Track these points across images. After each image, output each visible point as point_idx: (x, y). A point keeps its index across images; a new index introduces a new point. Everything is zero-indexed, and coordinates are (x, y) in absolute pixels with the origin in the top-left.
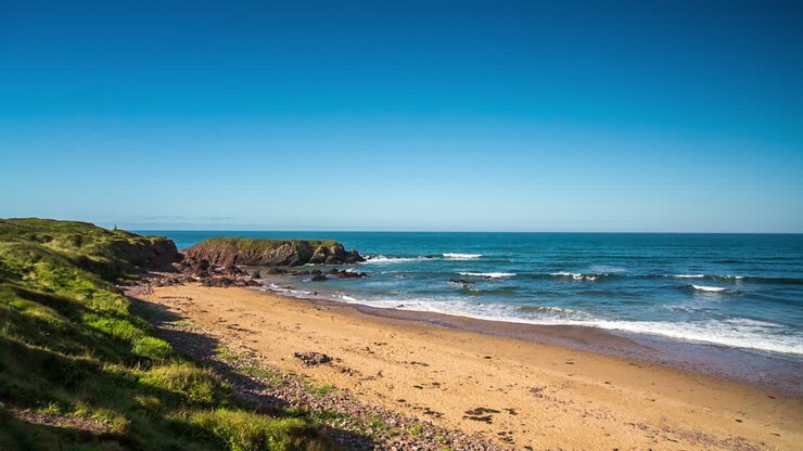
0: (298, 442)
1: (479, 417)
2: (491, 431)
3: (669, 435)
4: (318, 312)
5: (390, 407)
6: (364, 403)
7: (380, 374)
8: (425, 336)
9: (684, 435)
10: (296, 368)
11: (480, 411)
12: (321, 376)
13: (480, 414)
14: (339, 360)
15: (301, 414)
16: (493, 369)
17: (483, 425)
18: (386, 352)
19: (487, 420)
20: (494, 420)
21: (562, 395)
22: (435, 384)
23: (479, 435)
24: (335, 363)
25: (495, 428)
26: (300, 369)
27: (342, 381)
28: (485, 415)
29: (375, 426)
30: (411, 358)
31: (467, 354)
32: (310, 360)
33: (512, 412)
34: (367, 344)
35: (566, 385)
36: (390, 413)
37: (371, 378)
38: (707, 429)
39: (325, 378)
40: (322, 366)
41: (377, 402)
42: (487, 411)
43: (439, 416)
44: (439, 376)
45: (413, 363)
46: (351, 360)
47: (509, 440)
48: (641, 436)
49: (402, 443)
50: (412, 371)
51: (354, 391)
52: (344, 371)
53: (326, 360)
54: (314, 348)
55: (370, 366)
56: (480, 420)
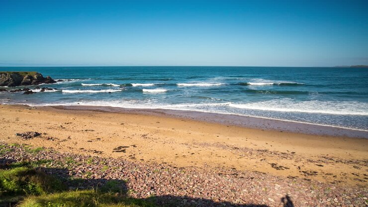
0: (24, 178)
1: (120, 150)
2: (125, 156)
3: (196, 146)
4: (30, 111)
5: (76, 152)
6: (62, 153)
7: (69, 138)
8: (91, 117)
9: (200, 145)
10: (19, 142)
11: (120, 148)
12: (35, 143)
13: (120, 149)
14: (45, 134)
15: (25, 164)
16: (125, 129)
17: (122, 154)
18: (72, 127)
19: (124, 151)
20: (126, 151)
21: (155, 136)
22: (98, 139)
23: (120, 158)
24: (43, 135)
25: (127, 154)
26: (21, 141)
27: (48, 144)
28: (123, 149)
29: (69, 162)
30: (85, 128)
31: (113, 123)
32: (27, 136)
33: (134, 146)
34: (61, 124)
35: (157, 132)
36: (76, 156)
37: (65, 140)
38: (208, 141)
39: (38, 144)
40: (35, 138)
41: (69, 151)
42: (123, 147)
43: (101, 153)
44: (100, 135)
45: (86, 131)
46: (51, 133)
47: (134, 158)
48: (185, 148)
49: (83, 168)
50: (86, 134)
51: (56, 148)
52: (49, 139)
53: (37, 135)
54: (30, 130)
55: (64, 135)
56: (120, 152)
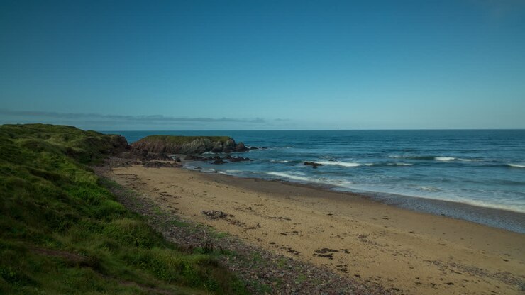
0: (204, 270)
1: (325, 254)
2: (332, 264)
3: (455, 269)
4: (218, 184)
5: (265, 247)
6: (248, 245)
7: (258, 225)
8: (288, 200)
9: (465, 270)
10: (204, 222)
11: (325, 250)
12: (220, 226)
13: (325, 253)
14: (231, 216)
15: (207, 251)
16: (333, 223)
17: (327, 261)
18: (262, 211)
19: (330, 256)
20: (334, 257)
21: (380, 240)
22: (295, 232)
23: (324, 267)
24: (229, 218)
25: (335, 262)
26: (207, 222)
27: (234, 230)
28: (328, 253)
29: (255, 260)
30: (279, 215)
31: (316, 212)
32: (212, 215)
33: (346, 251)
34: (250, 205)
35: (383, 234)
36: (264, 252)
37: (253, 228)
38: (482, 265)
39: (223, 228)
40: (220, 220)
41: (256, 244)
42: (330, 251)
43: (297, 253)
44: (297, 227)
45: (280, 218)
46: (240, 216)
47: (344, 270)
48: (435, 270)
49: (273, 271)
50: (279, 224)
51: (241, 236)
52: (235, 223)
53: (223, 216)
54: (216, 208)
55: (252, 220)
56: (325, 256)
